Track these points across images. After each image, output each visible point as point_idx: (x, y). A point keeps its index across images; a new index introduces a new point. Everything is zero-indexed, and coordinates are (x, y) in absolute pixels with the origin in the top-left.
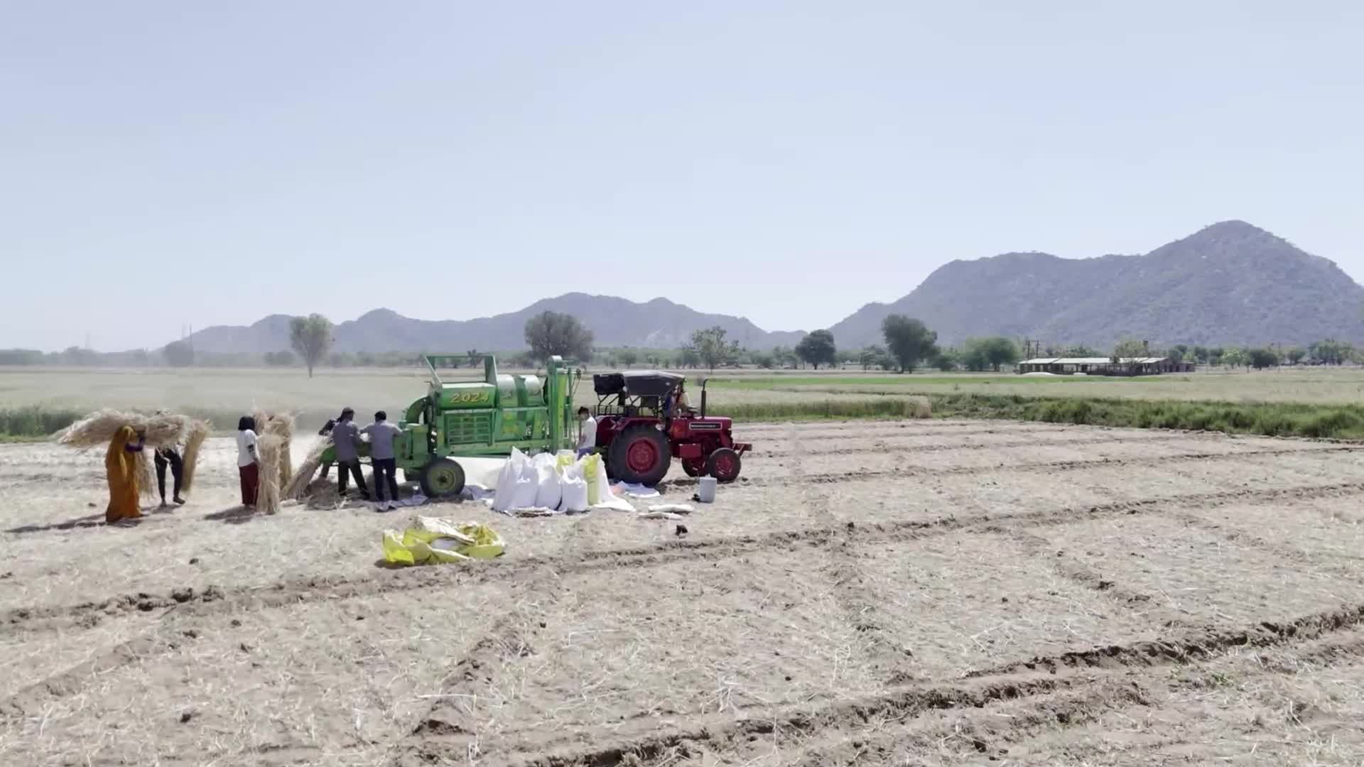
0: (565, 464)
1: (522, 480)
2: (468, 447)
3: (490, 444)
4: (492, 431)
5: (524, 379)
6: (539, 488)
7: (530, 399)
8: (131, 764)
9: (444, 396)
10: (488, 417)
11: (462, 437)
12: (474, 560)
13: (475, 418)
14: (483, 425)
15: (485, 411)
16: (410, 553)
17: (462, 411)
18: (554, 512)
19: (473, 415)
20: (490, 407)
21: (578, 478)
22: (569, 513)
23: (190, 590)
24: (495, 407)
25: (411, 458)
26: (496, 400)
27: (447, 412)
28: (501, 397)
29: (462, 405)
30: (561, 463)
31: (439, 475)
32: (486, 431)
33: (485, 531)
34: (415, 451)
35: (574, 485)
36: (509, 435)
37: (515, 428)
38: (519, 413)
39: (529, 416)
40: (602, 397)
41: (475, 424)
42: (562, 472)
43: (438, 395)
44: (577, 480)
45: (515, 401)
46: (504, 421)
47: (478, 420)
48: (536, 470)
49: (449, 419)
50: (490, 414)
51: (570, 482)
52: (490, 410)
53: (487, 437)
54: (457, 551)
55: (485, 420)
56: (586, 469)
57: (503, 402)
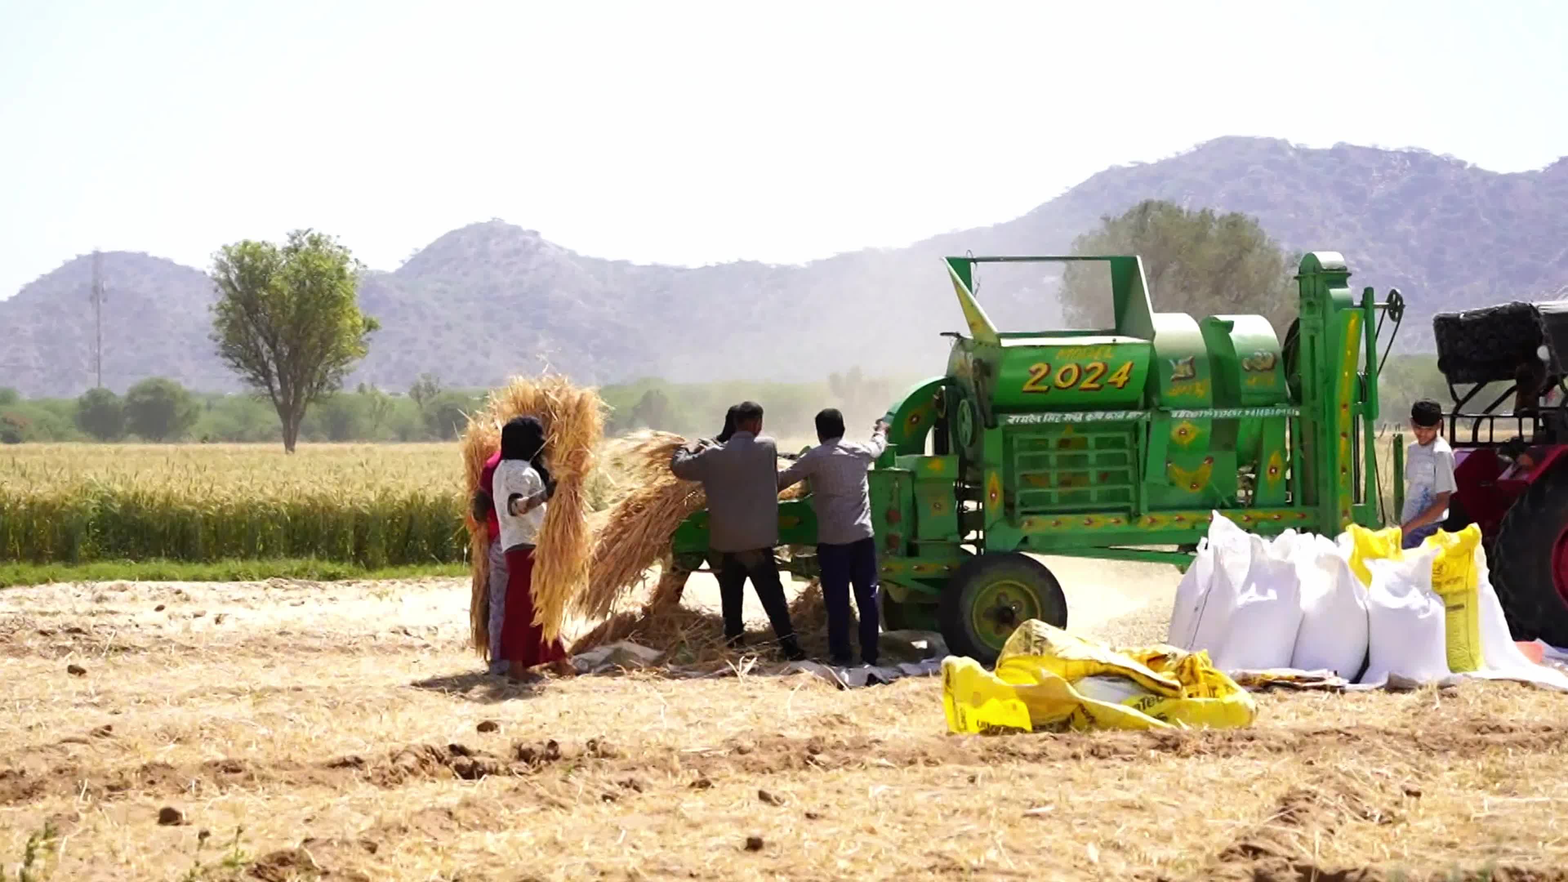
0: (1374, 557)
1: (1252, 595)
2: (1071, 523)
3: (1133, 516)
4: (1141, 474)
5: (1229, 326)
6: (1303, 621)
7: (1249, 383)
8: (709, 878)
9: (1006, 373)
10: (1126, 435)
11: (1055, 493)
12: (1186, 728)
13: (1091, 439)
14: (1112, 460)
15: (1120, 415)
16: (1022, 707)
17: (1051, 417)
18: (1349, 687)
19: (1083, 427)
20: (1131, 406)
21: (1415, 591)
22: (1395, 686)
23: (553, 744)
24: (1147, 407)
25: (912, 551)
26: (1152, 385)
27: (1013, 419)
28: (1164, 381)
29: (1054, 397)
30: (1366, 552)
31: (992, 602)
32: (1123, 477)
33: (1199, 669)
34: (921, 532)
35: (1406, 612)
36: (1185, 492)
37: (1205, 470)
38: (1217, 424)
39: (1244, 437)
40: (1463, 389)
41: (1092, 455)
42: (1367, 578)
43: (984, 369)
44: (1415, 599)
45: (1202, 389)
46: (1173, 448)
47: (1100, 443)
48: (1291, 568)
49: (1018, 437)
50: (1134, 427)
51: (1396, 603)
52: (1132, 415)
53: (1125, 496)
54: (1137, 707)
55: (1119, 443)
56: (1439, 569)
57: (1170, 392)
